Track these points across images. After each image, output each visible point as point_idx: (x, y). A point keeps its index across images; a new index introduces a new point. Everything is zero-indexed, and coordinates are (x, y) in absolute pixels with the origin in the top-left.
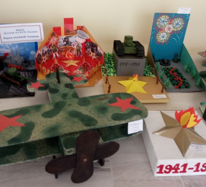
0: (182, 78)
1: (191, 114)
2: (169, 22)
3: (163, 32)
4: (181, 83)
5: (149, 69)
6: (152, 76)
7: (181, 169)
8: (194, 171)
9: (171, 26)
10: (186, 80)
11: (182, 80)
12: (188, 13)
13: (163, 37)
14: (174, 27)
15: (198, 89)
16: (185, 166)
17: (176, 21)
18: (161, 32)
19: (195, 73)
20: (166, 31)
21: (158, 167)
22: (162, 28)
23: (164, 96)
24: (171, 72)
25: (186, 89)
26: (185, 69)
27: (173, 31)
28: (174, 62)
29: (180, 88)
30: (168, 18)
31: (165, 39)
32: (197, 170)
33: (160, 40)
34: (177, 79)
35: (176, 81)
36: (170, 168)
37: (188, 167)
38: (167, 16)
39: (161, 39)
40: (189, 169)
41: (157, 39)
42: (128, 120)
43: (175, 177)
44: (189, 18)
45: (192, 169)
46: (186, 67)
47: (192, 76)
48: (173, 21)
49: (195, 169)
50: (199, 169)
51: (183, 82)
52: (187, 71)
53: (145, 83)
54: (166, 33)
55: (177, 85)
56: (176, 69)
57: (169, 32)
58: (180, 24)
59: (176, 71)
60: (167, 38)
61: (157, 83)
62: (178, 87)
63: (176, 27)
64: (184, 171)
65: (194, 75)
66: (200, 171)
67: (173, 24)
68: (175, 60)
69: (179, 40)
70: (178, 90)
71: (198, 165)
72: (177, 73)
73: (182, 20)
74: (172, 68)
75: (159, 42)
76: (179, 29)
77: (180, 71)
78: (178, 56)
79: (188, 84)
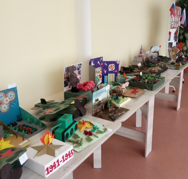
0: (30, 127)
1: (48, 134)
2: (5, 96)
3: (3, 104)
4: (31, 130)
5: (6, 133)
6: (10, 135)
7: (57, 164)
8: (63, 162)
9: (7, 98)
10: (33, 127)
11: (31, 129)
12: (15, 86)
13: (5, 108)
14: (9, 98)
15: (42, 128)
16: (58, 161)
17: (9, 94)
18: (2, 105)
19: (36, 120)
20: (5, 103)
21: (46, 171)
22: (2, 102)
23: (26, 141)
24: (21, 128)
25: (36, 132)
26: (29, 121)
27: (10, 101)
28: (19, 121)
29: (32, 133)
30: (3, 94)
31: (6, 108)
32: (64, 161)
33: (4, 111)
34: (28, 129)
35: (27, 131)
36: (52, 167)
37: (59, 161)
38: (2, 93)
39: (4, 109)
40: (60, 162)
41: (1, 110)
42: (18, 157)
43: (56, 171)
44: (17, 90)
45: (61, 161)
46: (29, 120)
47: (35, 123)
48: (7, 94)
49: (63, 161)
50: (65, 159)
51: (32, 129)
52: (30, 122)
53: (9, 141)
54: (6, 104)
55: (29, 132)
56: (23, 125)
57: (7, 103)
58: (13, 95)
59: (24, 125)
60: (8, 108)
61: (17, 137)
62: (31, 133)
63: (11, 98)
64: (59, 165)
65: (36, 122)
66: (65, 160)
67: (8, 96)
68: (19, 120)
69: (16, 105)
70: (32, 135)
71: (63, 157)
72: (25, 126)
73: (12, 92)
74: (20, 125)
75: (3, 112)
76: (13, 99)
77: (26, 124)
78: (19, 117)
79: (35, 129)
